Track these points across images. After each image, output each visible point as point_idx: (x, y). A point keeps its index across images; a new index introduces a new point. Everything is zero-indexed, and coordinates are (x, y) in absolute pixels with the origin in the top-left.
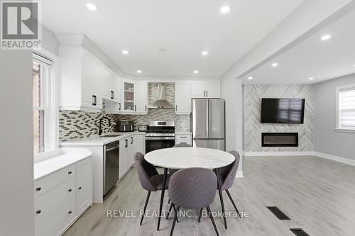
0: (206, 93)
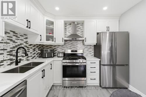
0: (108, 28)
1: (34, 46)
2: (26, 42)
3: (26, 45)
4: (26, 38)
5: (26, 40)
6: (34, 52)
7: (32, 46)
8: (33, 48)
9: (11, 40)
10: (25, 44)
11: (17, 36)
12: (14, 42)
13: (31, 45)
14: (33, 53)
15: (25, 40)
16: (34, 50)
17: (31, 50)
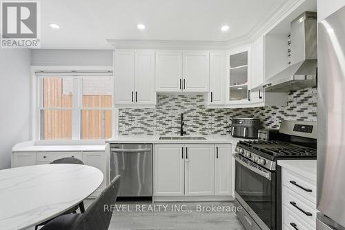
1: (219, 112)
2: (201, 107)
3: (201, 110)
4: (201, 101)
5: (201, 103)
6: (219, 123)
7: (213, 112)
8: (217, 115)
9: (179, 106)
10: (198, 110)
11: (186, 101)
12: (183, 108)
13: (210, 110)
14: (216, 123)
15: (199, 104)
16: (219, 119)
17: (212, 119)
